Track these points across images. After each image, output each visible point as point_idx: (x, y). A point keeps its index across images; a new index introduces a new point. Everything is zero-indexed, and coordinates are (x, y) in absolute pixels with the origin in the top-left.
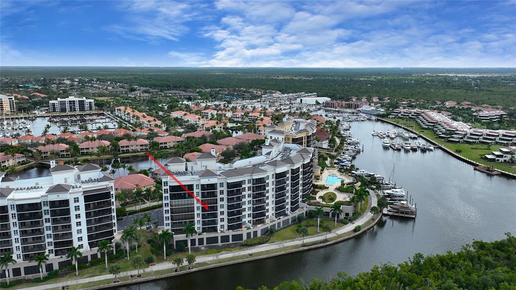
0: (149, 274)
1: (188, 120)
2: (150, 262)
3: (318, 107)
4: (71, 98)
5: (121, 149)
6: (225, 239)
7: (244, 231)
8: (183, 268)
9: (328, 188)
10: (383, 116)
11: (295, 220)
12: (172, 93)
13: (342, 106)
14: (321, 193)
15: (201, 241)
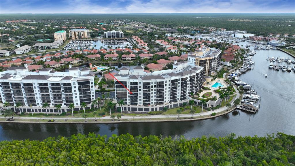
0: (100, 120)
1: (162, 45)
2: (103, 114)
3: (243, 40)
4: (114, 31)
5: (122, 59)
6: (141, 109)
7: (150, 107)
8: (115, 120)
9: (210, 89)
10: (282, 47)
11: (181, 105)
12: (164, 29)
13: (259, 39)
14: (205, 92)
15: (129, 109)
